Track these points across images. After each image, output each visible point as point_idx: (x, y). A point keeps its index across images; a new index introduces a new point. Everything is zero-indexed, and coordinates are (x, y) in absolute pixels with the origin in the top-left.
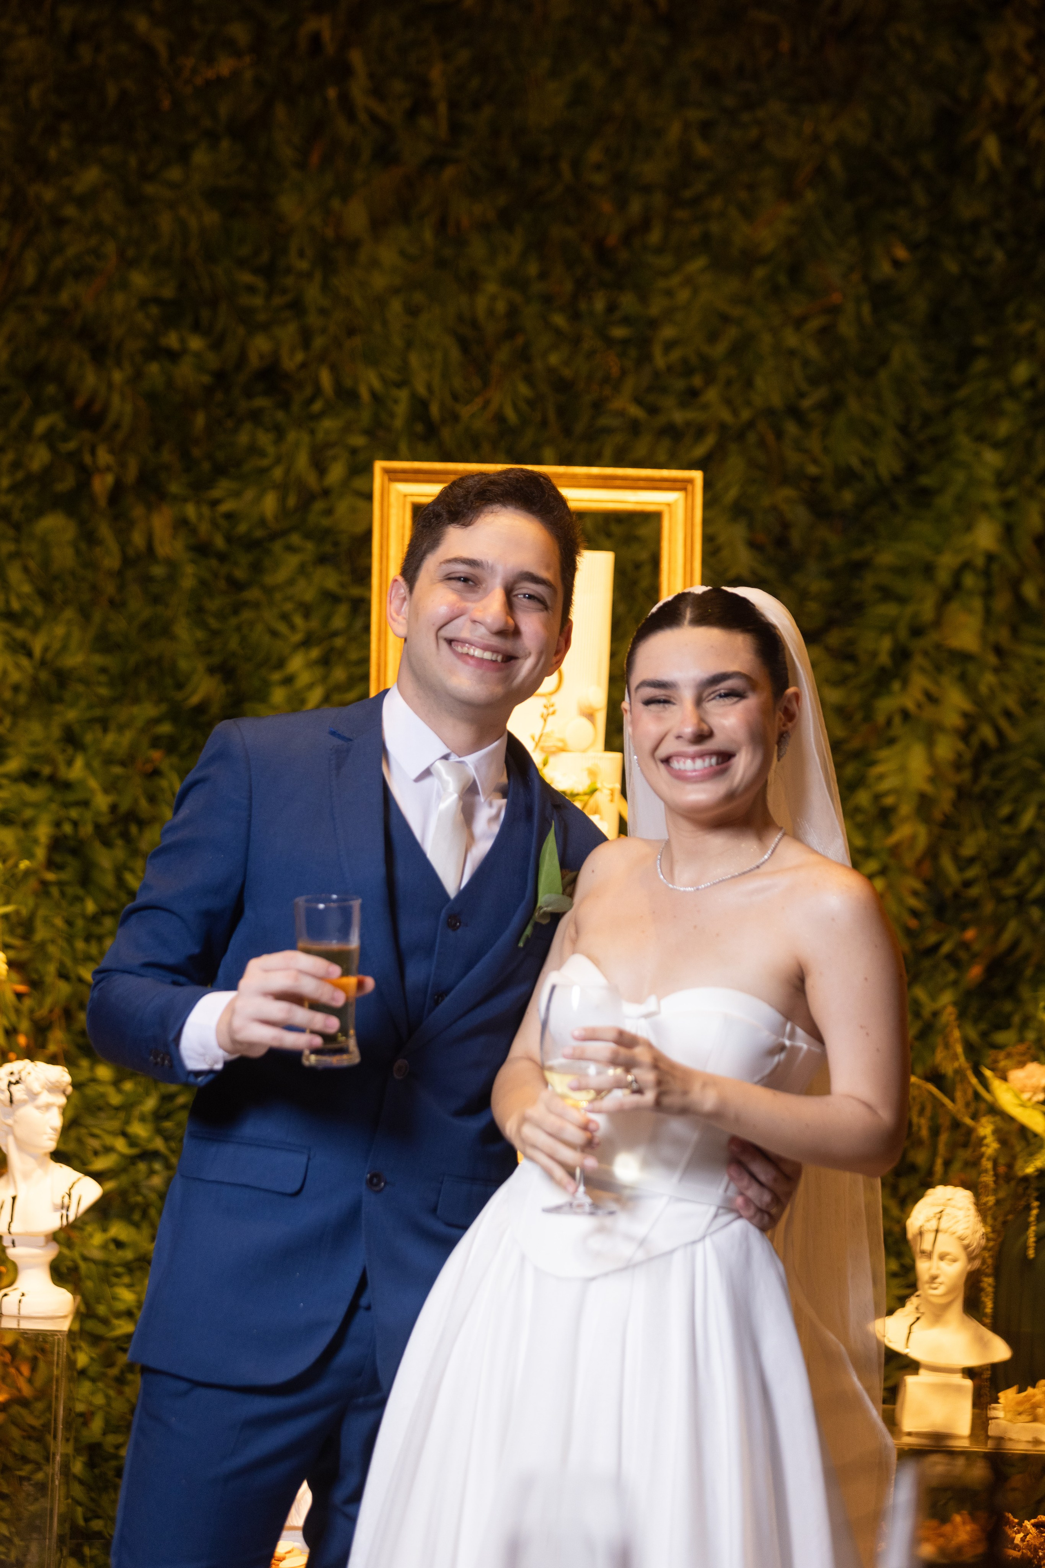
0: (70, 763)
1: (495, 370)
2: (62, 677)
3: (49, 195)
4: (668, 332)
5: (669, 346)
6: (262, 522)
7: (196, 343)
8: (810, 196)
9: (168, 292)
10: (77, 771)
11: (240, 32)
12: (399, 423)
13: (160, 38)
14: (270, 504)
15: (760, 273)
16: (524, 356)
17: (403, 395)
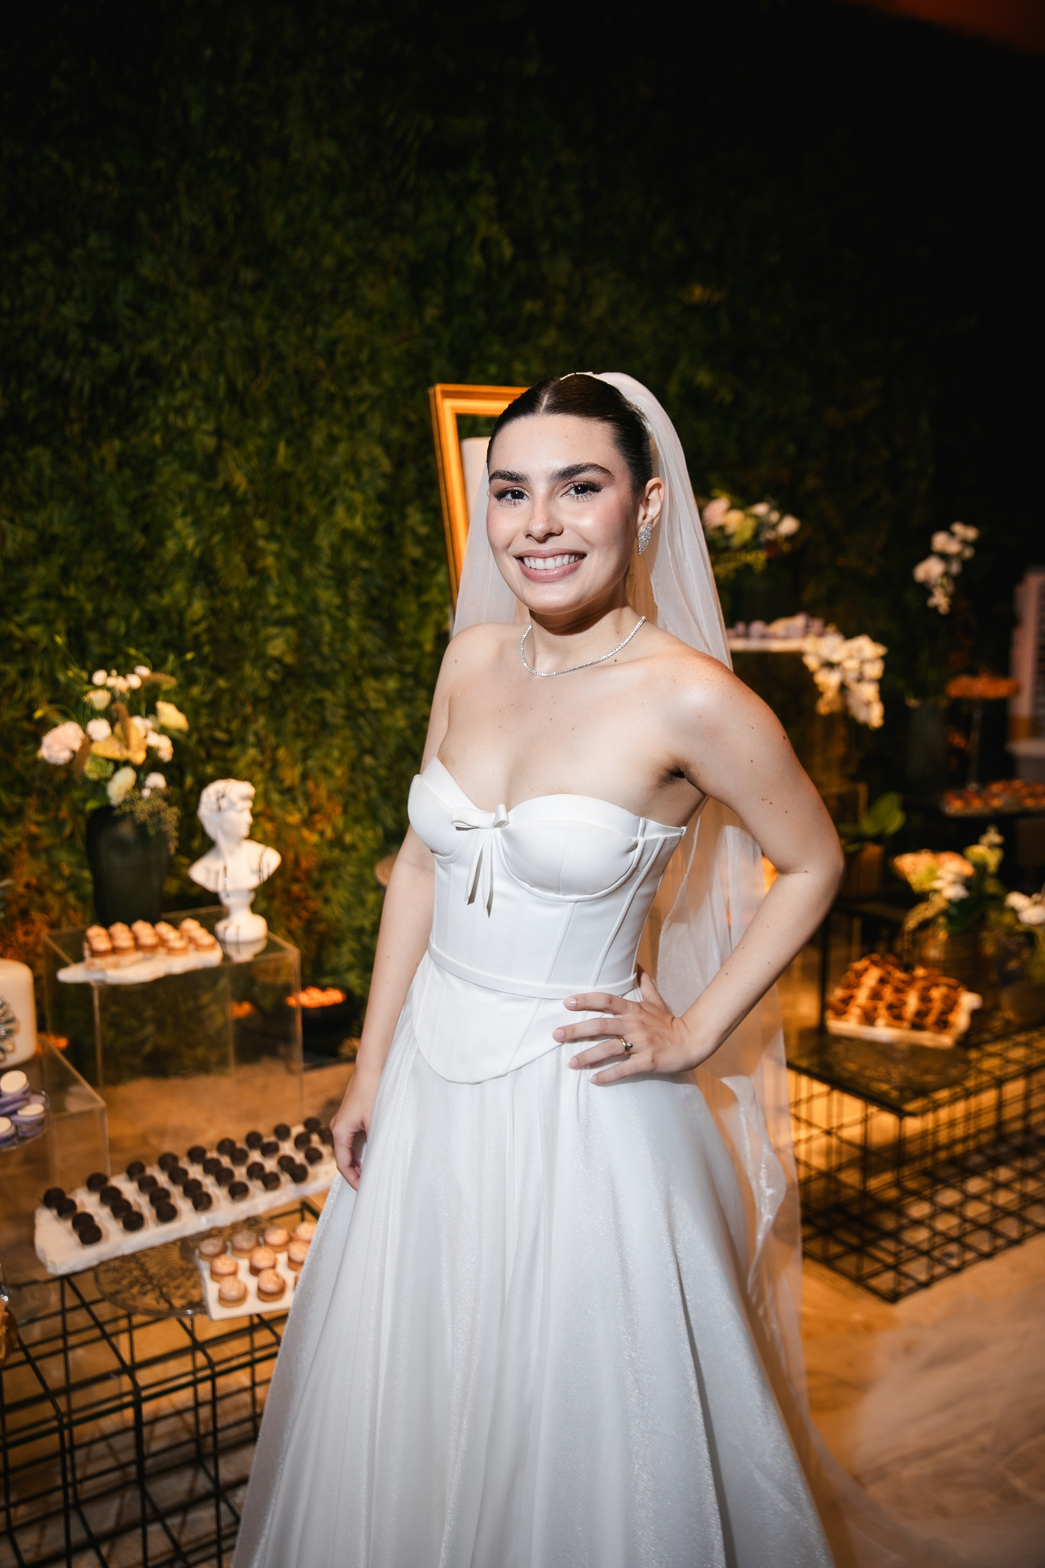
0: (67, 586)
1: (264, 363)
2: (54, 538)
3: (13, 257)
4: (340, 348)
5: (344, 354)
6: (154, 448)
7: (105, 349)
8: (393, 281)
9: (86, 318)
10: (72, 591)
11: (109, 169)
12: (222, 393)
13: (68, 167)
14: (157, 439)
15: (377, 318)
16: (279, 358)
17: (222, 379)
